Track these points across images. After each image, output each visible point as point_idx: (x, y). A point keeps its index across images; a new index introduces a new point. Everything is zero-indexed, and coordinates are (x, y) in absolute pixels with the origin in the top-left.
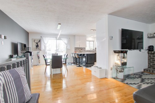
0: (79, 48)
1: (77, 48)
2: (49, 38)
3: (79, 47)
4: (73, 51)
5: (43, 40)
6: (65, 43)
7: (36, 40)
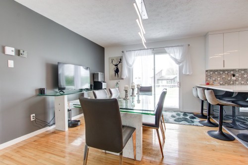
0: (224, 71)
1: (214, 71)
2: (136, 52)
3: (222, 68)
4: (201, 81)
5: (125, 58)
6: (176, 60)
7: (115, 59)
